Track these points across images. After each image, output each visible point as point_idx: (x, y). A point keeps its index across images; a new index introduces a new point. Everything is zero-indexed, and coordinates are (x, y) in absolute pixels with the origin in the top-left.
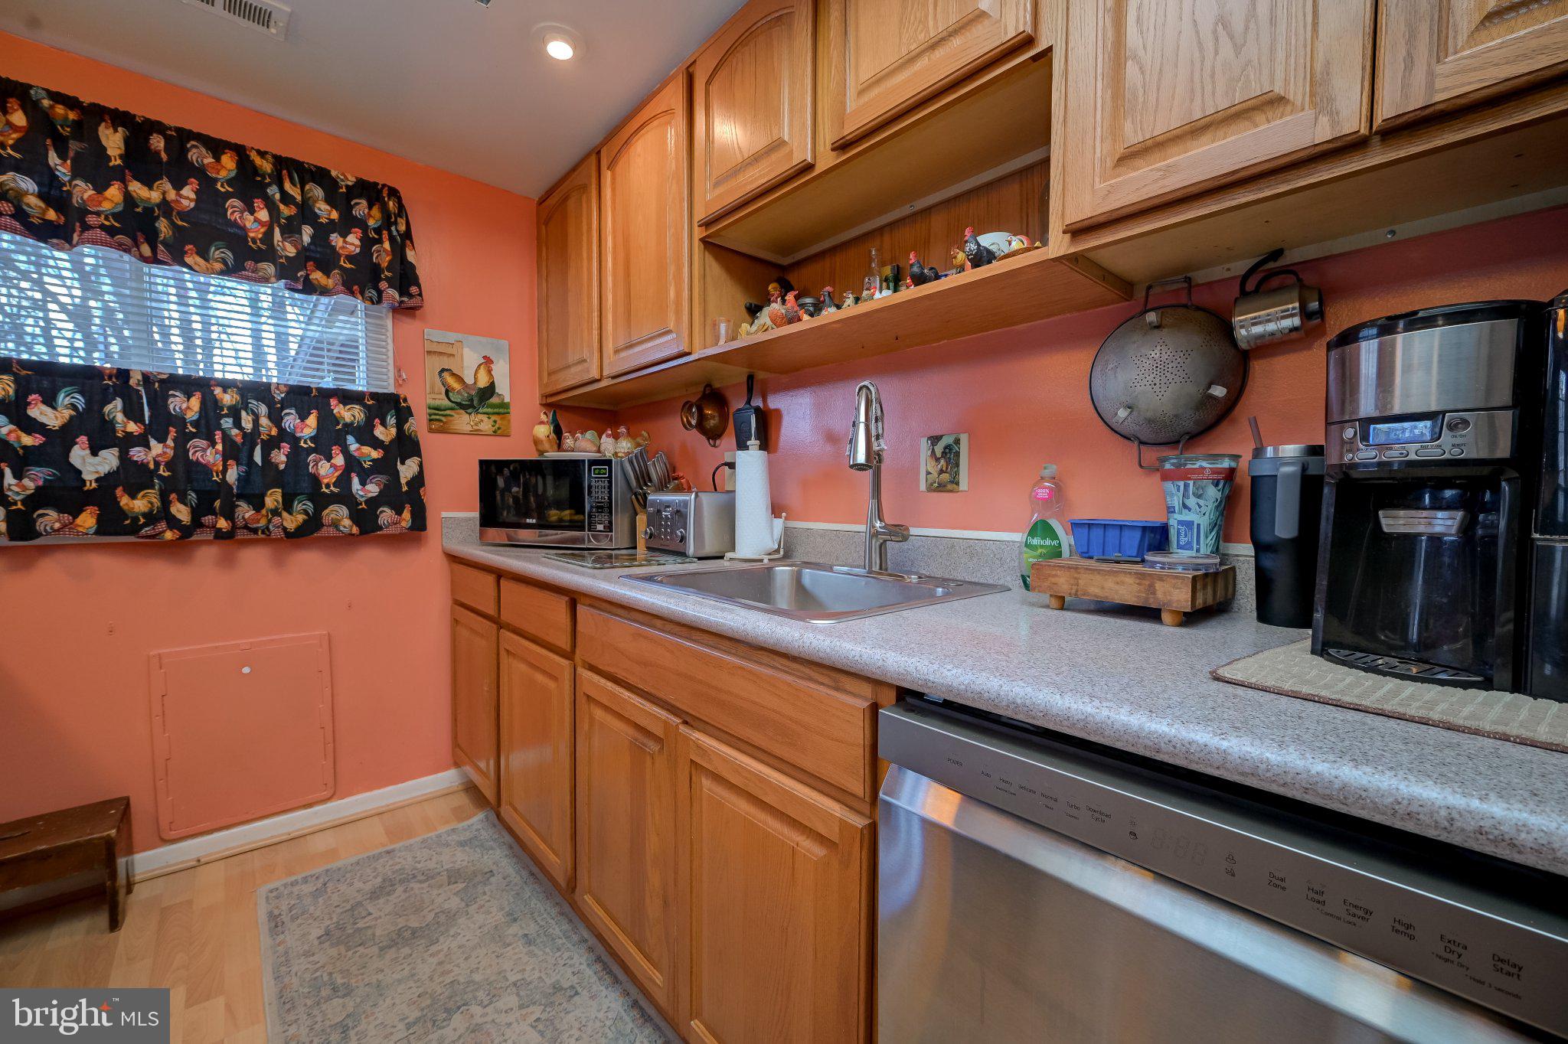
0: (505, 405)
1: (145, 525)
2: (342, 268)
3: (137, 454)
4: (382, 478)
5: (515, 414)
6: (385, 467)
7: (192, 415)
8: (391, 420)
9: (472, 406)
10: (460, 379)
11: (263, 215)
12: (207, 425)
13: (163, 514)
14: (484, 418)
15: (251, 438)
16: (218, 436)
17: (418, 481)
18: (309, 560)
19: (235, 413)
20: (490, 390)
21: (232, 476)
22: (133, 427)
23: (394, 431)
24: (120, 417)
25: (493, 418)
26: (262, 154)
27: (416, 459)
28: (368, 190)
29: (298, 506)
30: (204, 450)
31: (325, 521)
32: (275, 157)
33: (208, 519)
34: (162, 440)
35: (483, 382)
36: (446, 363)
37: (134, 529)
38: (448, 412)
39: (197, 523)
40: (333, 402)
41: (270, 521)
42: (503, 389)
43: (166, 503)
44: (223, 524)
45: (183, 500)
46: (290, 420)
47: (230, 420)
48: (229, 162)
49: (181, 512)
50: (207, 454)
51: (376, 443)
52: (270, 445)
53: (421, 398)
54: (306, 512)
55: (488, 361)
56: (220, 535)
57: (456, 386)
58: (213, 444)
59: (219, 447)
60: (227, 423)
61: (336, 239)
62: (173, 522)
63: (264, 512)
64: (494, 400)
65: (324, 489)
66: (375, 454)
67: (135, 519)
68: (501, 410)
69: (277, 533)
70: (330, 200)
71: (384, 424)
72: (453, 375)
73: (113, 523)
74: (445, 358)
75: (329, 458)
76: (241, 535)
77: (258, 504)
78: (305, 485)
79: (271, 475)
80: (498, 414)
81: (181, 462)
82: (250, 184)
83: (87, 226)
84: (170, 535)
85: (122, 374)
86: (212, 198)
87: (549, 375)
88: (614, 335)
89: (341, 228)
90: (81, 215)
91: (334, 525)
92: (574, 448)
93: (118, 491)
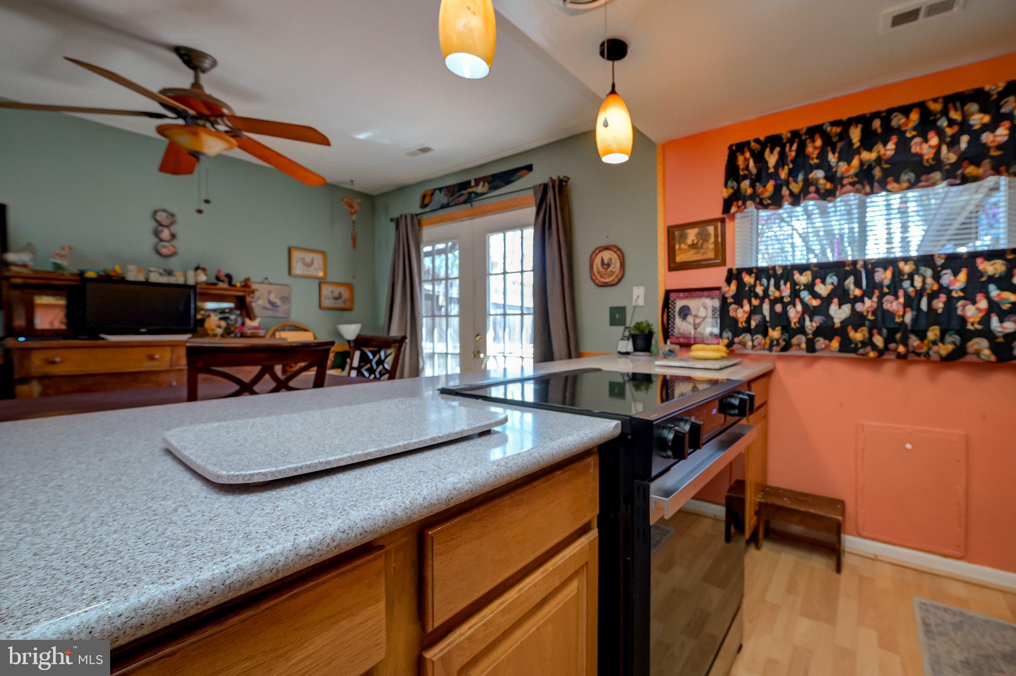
1: (861, 348)
3: (859, 307)
7: (887, 282)
11: (934, 141)
12: (894, 287)
13: (868, 342)
15: (920, 293)
16: (901, 293)
18: (953, 378)
19: (911, 277)
21: (908, 318)
22: (858, 292)
24: (852, 287)
26: (935, 100)
29: (949, 338)
30: (892, 303)
31: (970, 350)
32: (946, 97)
33: (892, 346)
34: (870, 298)
37: (855, 350)
39: (886, 348)
40: (978, 261)
41: (930, 349)
43: (871, 335)
44: (901, 349)
45: (880, 334)
46: (947, 278)
47: (908, 282)
48: (914, 116)
49: (879, 341)
50: (894, 305)
52: (933, 296)
54: (954, 343)
56: (900, 357)
58: (897, 297)
59: (901, 300)
60: (906, 284)
61: (986, 137)
62: (874, 347)
63: (926, 342)
65: (970, 327)
69: (934, 357)
73: (847, 346)
76: (911, 357)
77: (922, 336)
78: (955, 323)
79: (932, 317)
81: (879, 311)
82: (927, 124)
83: (843, 186)
84: (872, 354)
85: (854, 263)
86: (904, 143)
89: (991, 126)
90: (840, 181)
91: (976, 353)
93: (850, 328)
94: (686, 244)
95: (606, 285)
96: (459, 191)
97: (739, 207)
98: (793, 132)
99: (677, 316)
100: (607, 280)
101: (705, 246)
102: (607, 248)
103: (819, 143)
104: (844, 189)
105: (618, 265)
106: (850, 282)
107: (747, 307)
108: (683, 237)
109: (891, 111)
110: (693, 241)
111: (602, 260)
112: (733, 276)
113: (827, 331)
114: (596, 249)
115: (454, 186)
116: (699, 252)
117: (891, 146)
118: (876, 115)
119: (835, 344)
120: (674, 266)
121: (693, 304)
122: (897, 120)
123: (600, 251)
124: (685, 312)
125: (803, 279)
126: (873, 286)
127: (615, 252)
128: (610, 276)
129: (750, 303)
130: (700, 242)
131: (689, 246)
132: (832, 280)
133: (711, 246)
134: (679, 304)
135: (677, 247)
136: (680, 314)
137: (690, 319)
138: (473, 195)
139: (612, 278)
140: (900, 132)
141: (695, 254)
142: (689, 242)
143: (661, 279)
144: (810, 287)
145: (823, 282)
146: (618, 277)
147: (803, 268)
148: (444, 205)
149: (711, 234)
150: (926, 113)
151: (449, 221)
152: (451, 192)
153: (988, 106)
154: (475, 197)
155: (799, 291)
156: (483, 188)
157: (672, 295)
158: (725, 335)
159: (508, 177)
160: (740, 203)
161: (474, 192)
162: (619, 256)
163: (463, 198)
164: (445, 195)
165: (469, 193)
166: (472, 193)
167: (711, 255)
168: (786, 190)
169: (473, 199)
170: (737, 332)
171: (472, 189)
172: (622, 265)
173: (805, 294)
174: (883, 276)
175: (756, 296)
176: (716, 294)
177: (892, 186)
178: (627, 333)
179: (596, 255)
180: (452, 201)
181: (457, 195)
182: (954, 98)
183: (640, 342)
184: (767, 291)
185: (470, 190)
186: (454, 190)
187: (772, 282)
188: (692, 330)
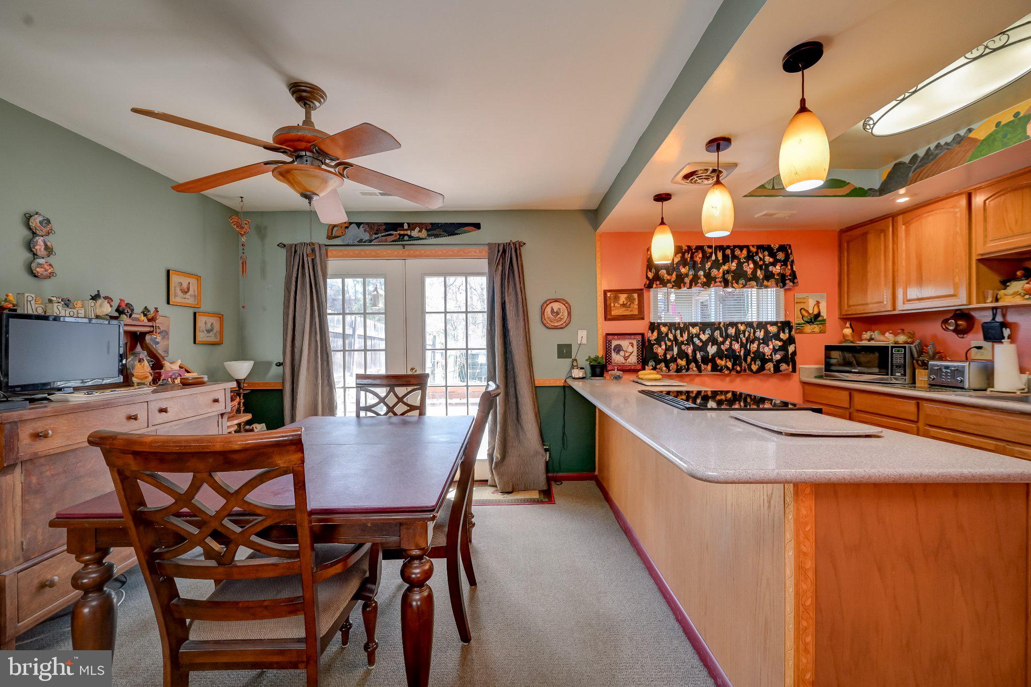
0: (824, 320)
2: (775, 279)
4: (782, 353)
5: (828, 323)
6: (784, 348)
8: (787, 331)
9: (811, 322)
10: (807, 312)
11: (752, 266)
12: (736, 338)
13: (726, 366)
14: (816, 326)
15: (747, 341)
17: (794, 353)
19: (744, 332)
20: (818, 315)
21: (742, 353)
23: (788, 335)
24: (718, 336)
25: (819, 326)
26: (753, 246)
27: (793, 345)
28: (782, 248)
29: (757, 363)
31: (767, 368)
32: (757, 246)
33: (735, 367)
34: (726, 342)
35: (816, 312)
36: (802, 306)
38: (803, 325)
40: (768, 326)
42: (824, 313)
43: (726, 362)
44: (739, 368)
45: (730, 361)
46: (757, 333)
47: (743, 335)
48: (745, 252)
49: (730, 365)
50: (736, 346)
51: (781, 340)
52: (752, 342)
53: (796, 320)
55: (818, 303)
57: (806, 314)
60: (742, 336)
61: (771, 268)
62: (728, 368)
64: (820, 319)
65: (766, 357)
66: (780, 344)
67: (722, 367)
68: (823, 323)
69: (753, 371)
70: (770, 255)
71: (784, 332)
72: (805, 310)
73: (715, 368)
74: (802, 304)
75: (768, 346)
78: (760, 355)
80: (821, 324)
81: (730, 349)
82: (750, 257)
83: (716, 282)
84: (726, 372)
85: (720, 323)
86: (740, 264)
87: (849, 306)
88: (905, 294)
89: (774, 264)
90: (714, 279)
91: (769, 370)
92: (871, 339)
93: (717, 358)
94: (619, 304)
95: (556, 328)
96: (386, 230)
97: (657, 285)
98: (689, 247)
99: (612, 351)
100: (556, 324)
101: (632, 306)
102: (556, 301)
103: (700, 255)
104: (716, 284)
105: (566, 314)
106: (717, 333)
107: (664, 347)
108: (616, 299)
109: (735, 247)
110: (624, 301)
111: (552, 309)
112: (653, 327)
113: (706, 360)
114: (548, 300)
115: (380, 225)
116: (628, 310)
117: (734, 264)
118: (728, 247)
119: (709, 367)
120: (608, 317)
121: (625, 343)
122: (737, 252)
123: (551, 303)
124: (618, 349)
125: (694, 331)
126: (727, 336)
127: (564, 305)
128: (558, 321)
129: (666, 344)
130: (629, 303)
131: (621, 305)
132: (708, 332)
133: (636, 307)
134: (614, 343)
135: (612, 305)
136: (614, 350)
137: (622, 353)
138: (406, 238)
139: (561, 323)
140: (739, 259)
141: (624, 311)
142: (621, 302)
143: (600, 325)
144: (698, 336)
145: (704, 333)
146: (565, 322)
147: (694, 325)
148: (364, 241)
149: (635, 299)
150: (749, 251)
151: (372, 257)
152: (374, 229)
153: (772, 254)
154: (409, 240)
155: (692, 337)
156: (419, 233)
157: (610, 337)
158: (650, 364)
159: (451, 229)
160: (658, 283)
161: (407, 235)
162: (567, 308)
163: (392, 238)
164: (365, 231)
165: (400, 235)
166: (404, 235)
167: (636, 312)
168: (687, 280)
169: (405, 241)
170: (658, 362)
171: (405, 232)
172: (569, 314)
173: (695, 340)
174: (732, 331)
175: (669, 340)
176: (639, 338)
177: (735, 285)
178: (575, 364)
179: (547, 305)
180: (376, 238)
181: (384, 234)
182: (760, 247)
183: (598, 370)
184: (675, 337)
185: (402, 232)
186: (379, 228)
187: (678, 332)
188: (623, 361)
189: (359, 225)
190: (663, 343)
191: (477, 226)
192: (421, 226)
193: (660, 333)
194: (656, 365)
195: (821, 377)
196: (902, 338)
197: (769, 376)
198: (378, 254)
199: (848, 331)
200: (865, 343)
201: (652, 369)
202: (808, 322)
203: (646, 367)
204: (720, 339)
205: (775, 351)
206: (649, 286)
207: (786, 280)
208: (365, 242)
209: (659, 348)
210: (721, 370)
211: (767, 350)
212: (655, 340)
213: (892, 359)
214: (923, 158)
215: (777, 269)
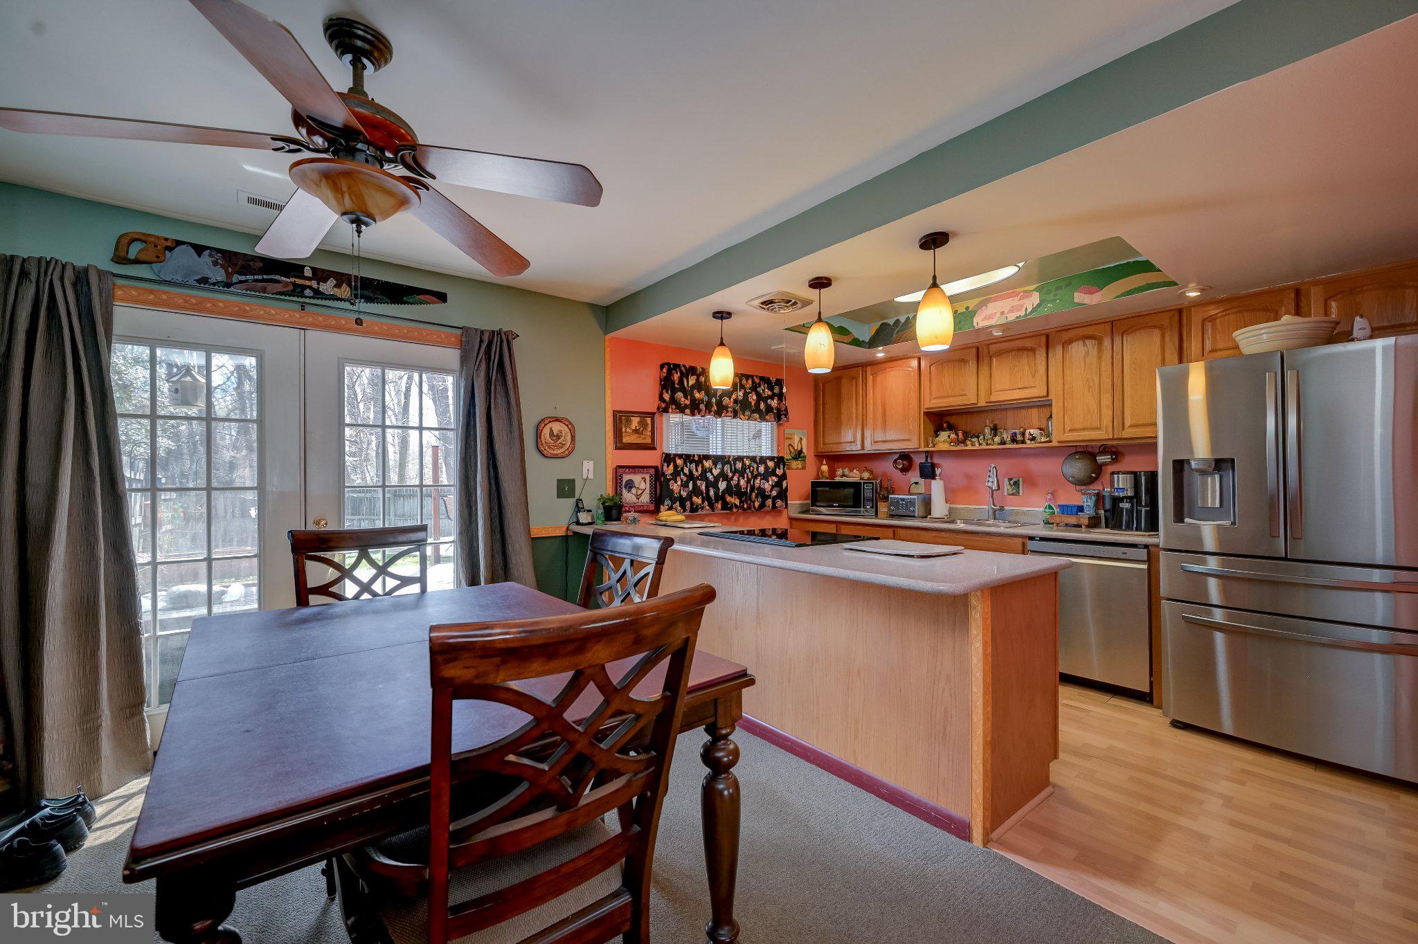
0: (805, 457)
2: (773, 413)
4: (778, 489)
5: (807, 460)
6: (778, 484)
8: (782, 467)
9: (797, 458)
10: (793, 448)
11: (755, 397)
12: (743, 472)
13: (734, 504)
14: (800, 462)
15: (752, 475)
16: (746, 475)
17: (787, 487)
19: (749, 467)
20: (801, 452)
21: (748, 490)
23: (782, 470)
24: (728, 471)
25: (802, 462)
26: (757, 376)
27: (786, 481)
28: (778, 382)
31: (766, 505)
32: (760, 377)
33: (742, 506)
34: (735, 477)
35: (799, 449)
36: (790, 442)
37: (728, 508)
38: (791, 461)
39: (740, 507)
40: (768, 461)
41: (753, 505)
42: (805, 450)
43: (735, 499)
44: (745, 507)
45: (738, 498)
46: (759, 468)
48: (750, 381)
49: (738, 503)
50: (743, 482)
51: (776, 476)
52: (756, 478)
53: (787, 456)
55: (801, 439)
57: (792, 450)
59: (746, 479)
60: (748, 471)
61: (770, 402)
62: (736, 505)
64: (802, 455)
65: (766, 493)
66: (776, 479)
67: (729, 505)
70: (769, 389)
71: (779, 468)
72: (792, 446)
73: (725, 506)
74: (790, 440)
75: (768, 482)
80: (803, 460)
81: (738, 485)
82: (754, 388)
83: (727, 412)
84: (735, 510)
85: (730, 456)
86: (746, 394)
87: (824, 444)
88: (873, 436)
89: (772, 397)
90: (726, 408)
91: (769, 507)
92: (843, 476)
93: (726, 495)
94: (630, 429)
95: (556, 457)
96: (264, 271)
97: (671, 409)
99: (624, 488)
100: (556, 452)
101: (644, 432)
102: (557, 420)
104: (725, 414)
105: (569, 438)
106: (727, 468)
107: (679, 483)
108: (629, 422)
109: (742, 375)
110: (636, 426)
111: (551, 430)
112: (668, 458)
113: (717, 497)
114: (546, 419)
115: (248, 258)
116: (639, 437)
117: (742, 394)
119: (719, 506)
120: (620, 445)
121: (636, 478)
122: (744, 382)
123: (550, 422)
124: (630, 485)
125: (707, 464)
126: (736, 471)
127: (567, 425)
128: (559, 448)
129: (681, 479)
130: (641, 429)
131: (633, 430)
132: (719, 466)
133: (649, 434)
134: (626, 478)
135: (624, 430)
136: (626, 488)
137: (634, 490)
138: (308, 292)
139: (562, 450)
140: (745, 389)
141: (636, 438)
142: (633, 427)
143: (609, 455)
144: (710, 470)
145: (716, 467)
146: (568, 449)
147: (707, 457)
148: (211, 281)
149: (648, 424)
150: (753, 382)
151: (231, 315)
152: (236, 265)
153: (771, 388)
154: (314, 298)
155: (706, 472)
156: (336, 289)
157: (621, 470)
158: (666, 503)
159: (396, 294)
160: (674, 407)
161: (310, 287)
162: (570, 430)
163: (278, 287)
164: (215, 263)
165: (294, 284)
166: (306, 287)
167: (648, 441)
168: (702, 407)
169: (306, 297)
170: (673, 500)
171: (307, 283)
172: (573, 438)
173: (709, 474)
174: (739, 465)
175: (685, 474)
176: (652, 471)
177: (742, 416)
178: (580, 506)
179: (545, 425)
180: (240, 282)
181: (260, 277)
182: (762, 378)
183: (614, 512)
184: (690, 472)
185: (299, 281)
186: (249, 265)
187: (693, 465)
188: (636, 501)
189: (199, 249)
190: (678, 478)
191: (442, 297)
192: (341, 279)
193: (676, 466)
194: (672, 504)
195: (807, 512)
196: (866, 475)
197: (767, 513)
198: (246, 311)
199: (825, 468)
200: (838, 479)
201: (668, 510)
202: (794, 458)
203: (662, 506)
204: (730, 475)
205: (773, 487)
206: (666, 410)
207: (780, 416)
208: (214, 284)
209: (675, 485)
210: (731, 509)
211: (767, 486)
212: (671, 475)
213: (864, 494)
214: (904, 324)
215: (774, 403)
